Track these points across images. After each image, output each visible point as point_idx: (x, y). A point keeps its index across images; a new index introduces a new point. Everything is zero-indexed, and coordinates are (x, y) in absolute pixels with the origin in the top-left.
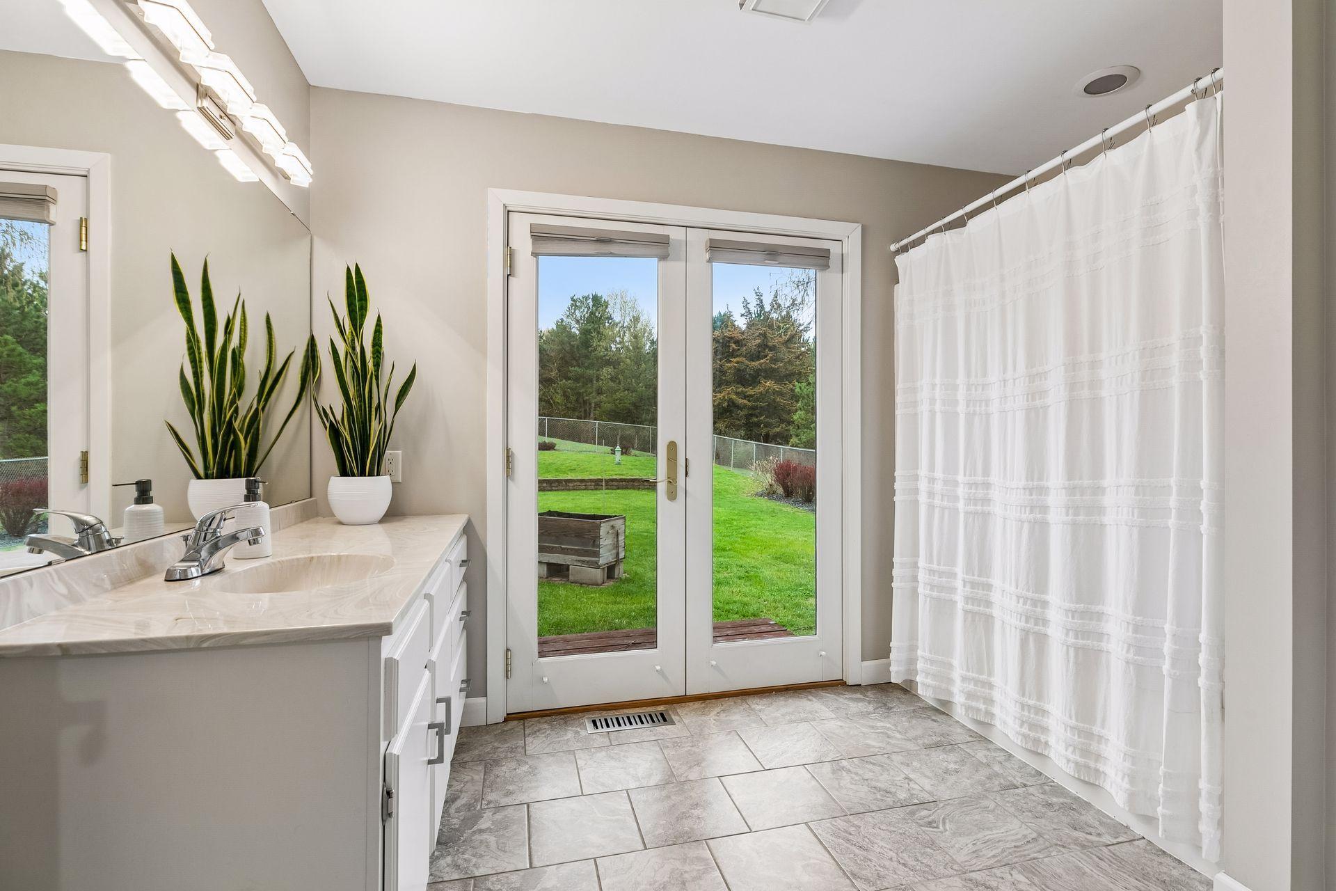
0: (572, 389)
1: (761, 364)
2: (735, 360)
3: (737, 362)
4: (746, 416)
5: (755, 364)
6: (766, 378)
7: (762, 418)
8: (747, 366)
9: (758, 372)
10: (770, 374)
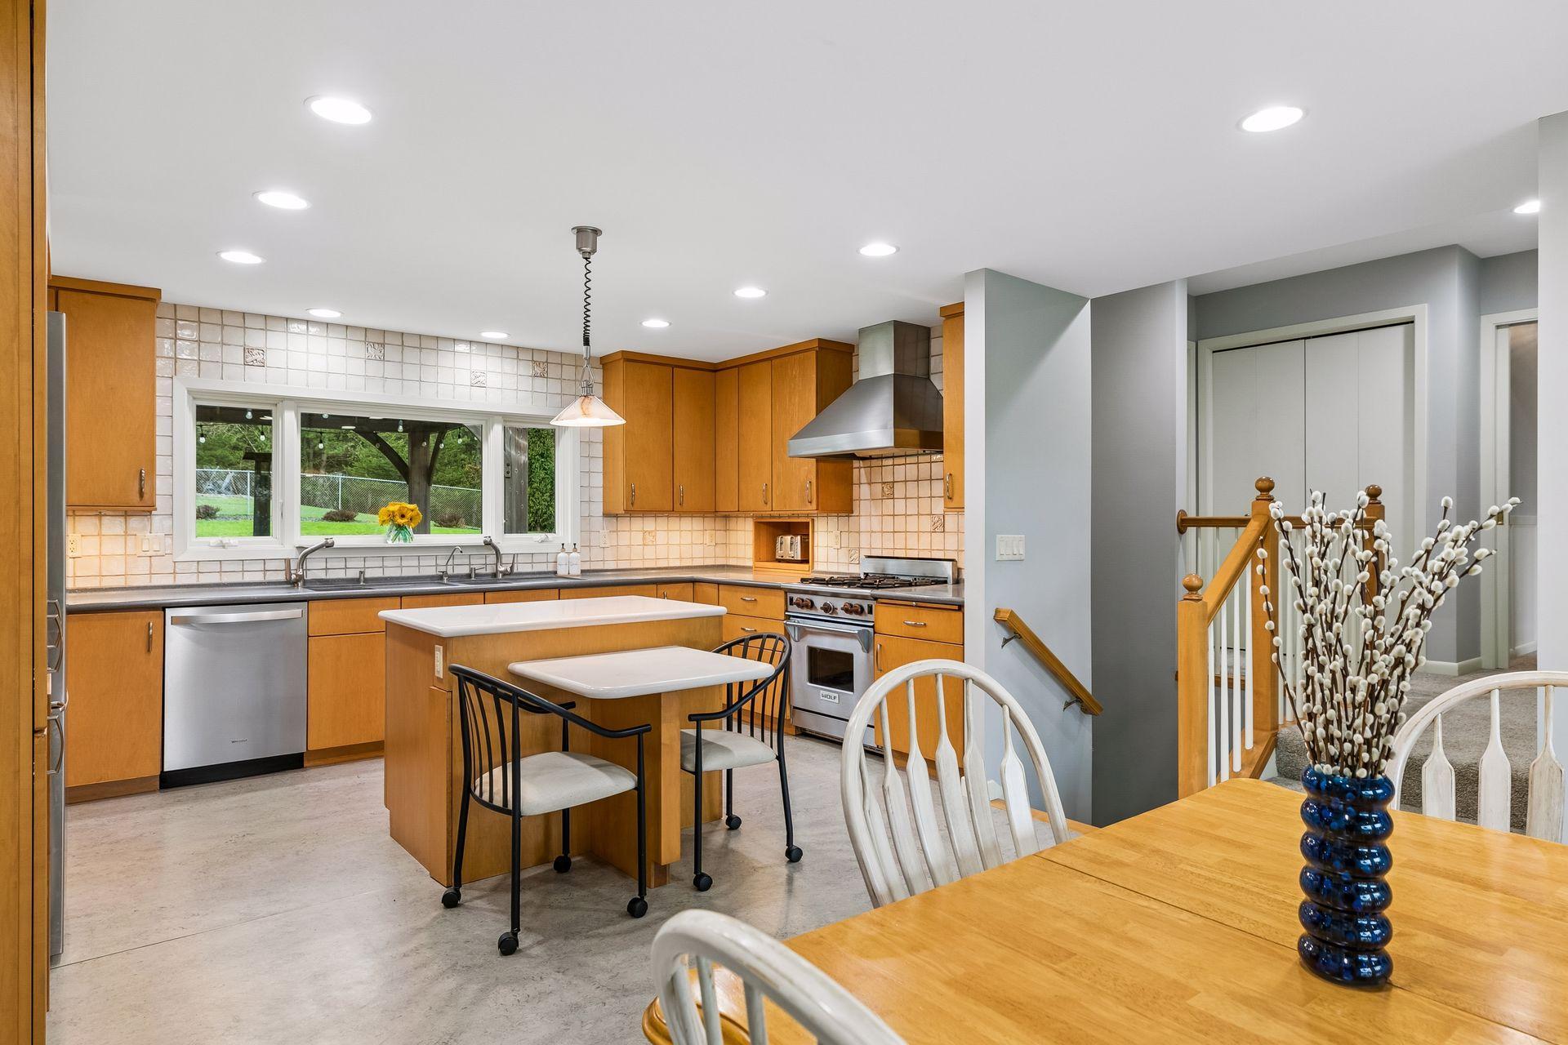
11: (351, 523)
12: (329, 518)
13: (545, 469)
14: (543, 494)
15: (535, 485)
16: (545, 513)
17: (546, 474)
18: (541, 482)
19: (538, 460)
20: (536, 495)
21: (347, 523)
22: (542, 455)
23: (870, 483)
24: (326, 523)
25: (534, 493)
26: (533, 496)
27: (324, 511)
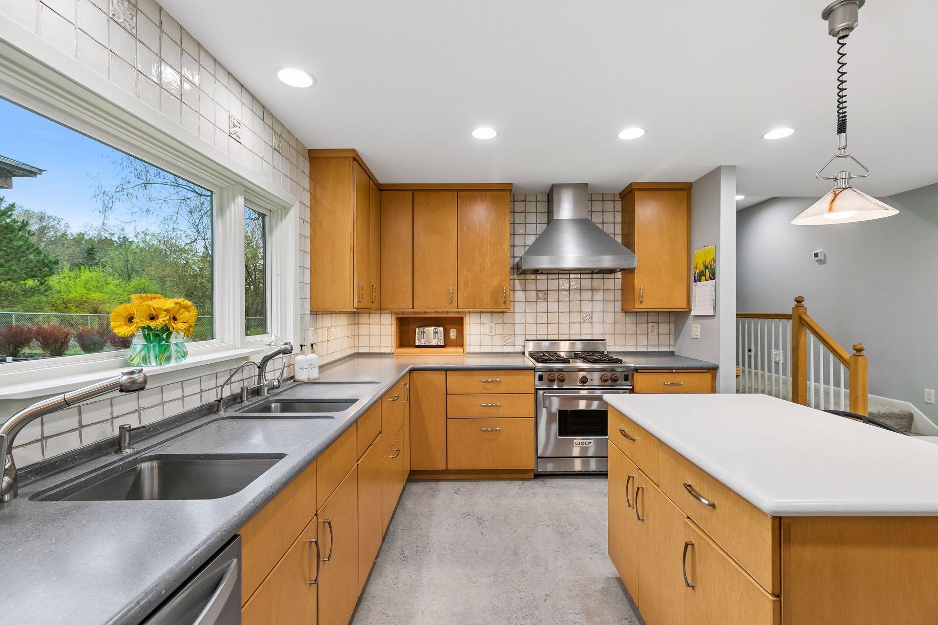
23: (525, 290)
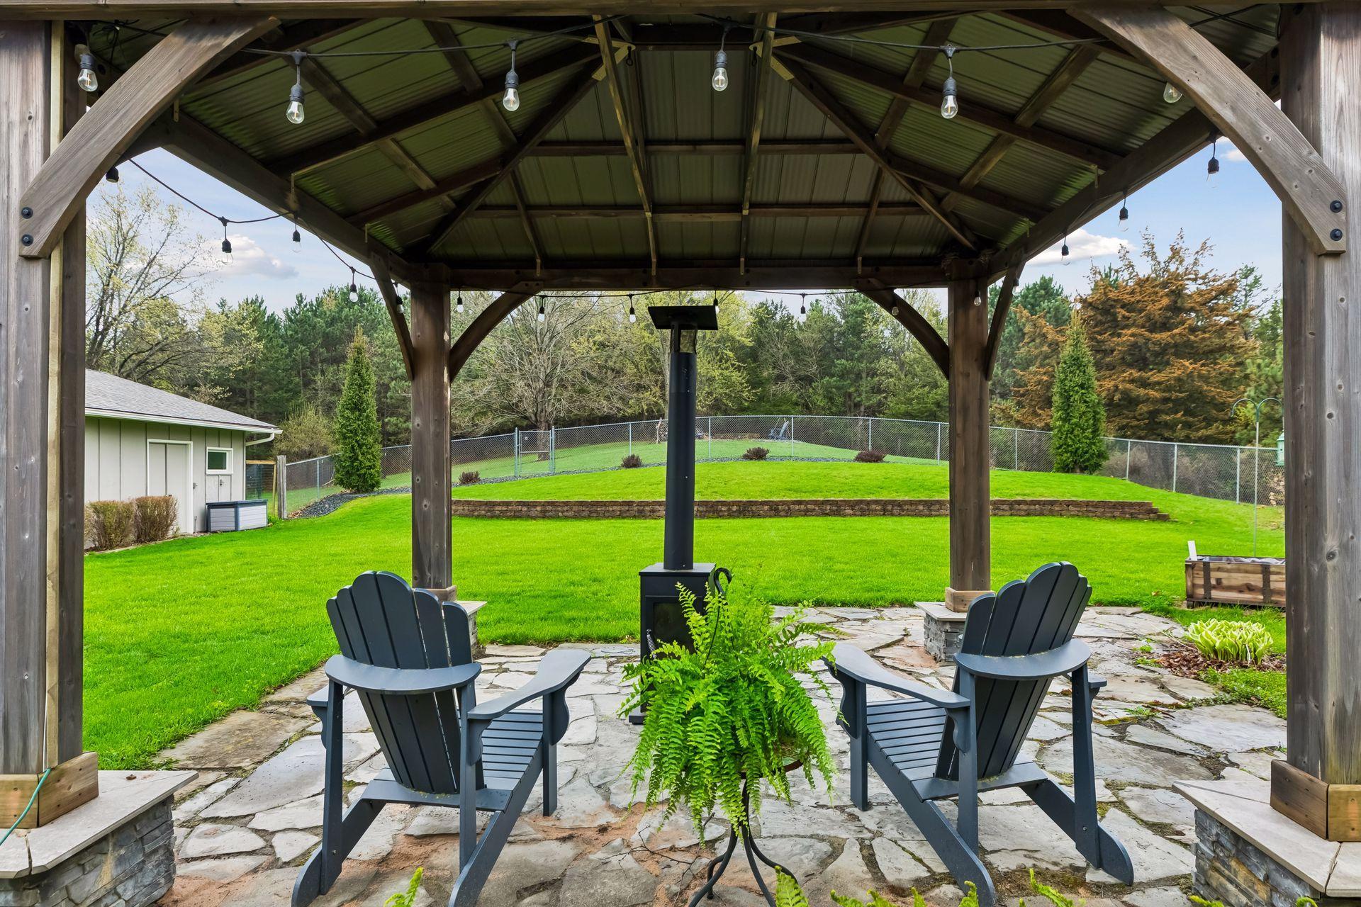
0: (838, 388)
1: (1173, 336)
2: (1129, 332)
3: (1133, 335)
4: (1150, 413)
5: (1164, 336)
6: (1178, 355)
7: (1179, 415)
8: (1149, 340)
9: (1164, 349)
10: (1185, 349)
11: (880, 464)
12: (860, 459)
13: (1085, 402)
14: (1084, 430)
15: (1075, 420)
16: (1087, 452)
17: (1087, 407)
18: (1081, 418)
19: (1077, 392)
20: (1076, 432)
21: (876, 464)
22: (1082, 386)
24: (857, 464)
25: (1073, 430)
26: (1072, 433)
27: (856, 453)
